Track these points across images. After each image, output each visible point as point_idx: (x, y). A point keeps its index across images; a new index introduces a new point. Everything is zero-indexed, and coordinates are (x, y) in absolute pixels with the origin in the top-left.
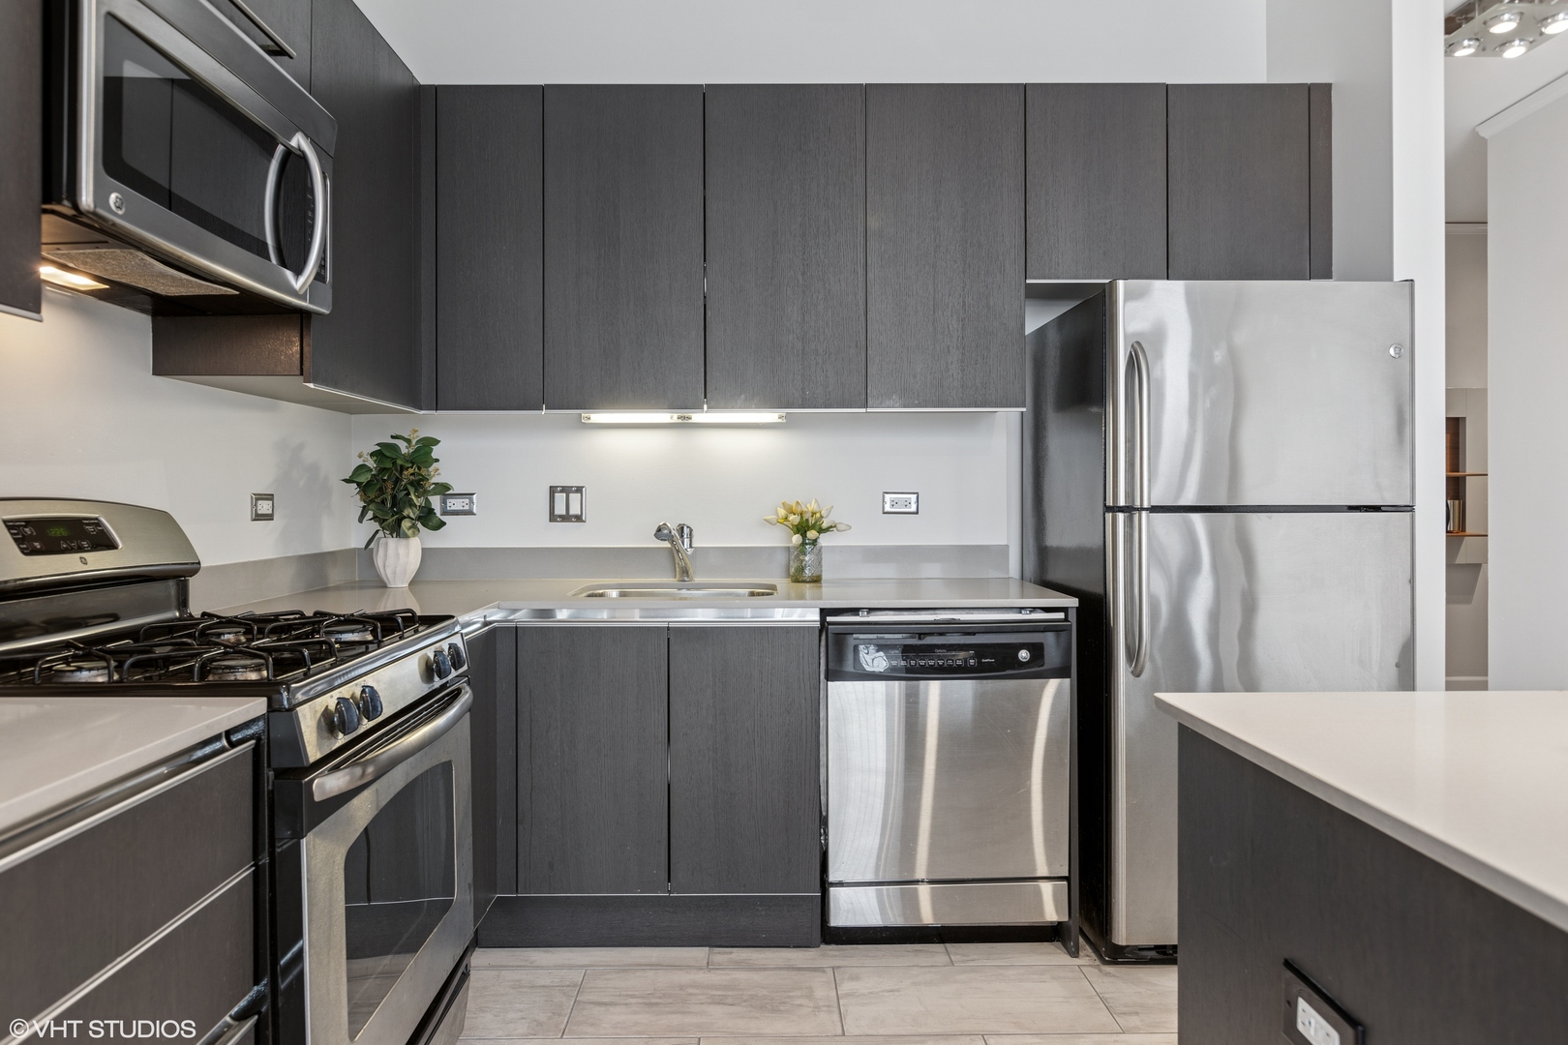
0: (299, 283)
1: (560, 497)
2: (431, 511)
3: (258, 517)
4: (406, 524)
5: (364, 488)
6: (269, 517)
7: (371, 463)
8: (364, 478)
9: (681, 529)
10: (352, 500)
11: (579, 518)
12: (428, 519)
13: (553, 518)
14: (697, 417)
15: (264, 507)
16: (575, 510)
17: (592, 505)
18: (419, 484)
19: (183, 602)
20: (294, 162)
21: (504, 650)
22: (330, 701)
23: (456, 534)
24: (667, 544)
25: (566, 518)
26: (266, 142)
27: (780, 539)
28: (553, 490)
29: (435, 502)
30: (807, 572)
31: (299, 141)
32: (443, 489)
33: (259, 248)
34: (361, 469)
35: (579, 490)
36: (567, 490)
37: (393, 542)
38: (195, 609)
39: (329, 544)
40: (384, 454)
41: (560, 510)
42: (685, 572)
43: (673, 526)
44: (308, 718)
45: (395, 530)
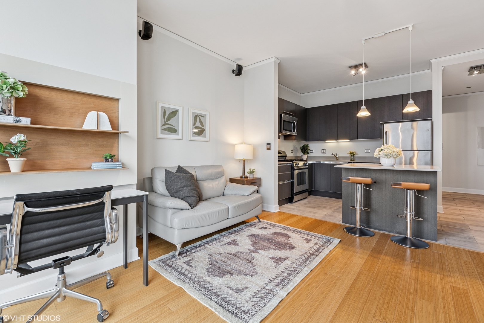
0: (294, 133)
1: (323, 151)
2: (308, 152)
3: (291, 152)
4: (305, 153)
5: (301, 150)
6: (292, 152)
7: (302, 147)
8: (301, 149)
9: (336, 154)
10: (300, 151)
11: (325, 153)
12: (308, 153)
13: (322, 153)
14: (339, 141)
15: (292, 151)
16: (324, 152)
17: (326, 151)
18: (307, 149)
19: (286, 159)
20: (294, 123)
21: (313, 165)
22: (296, 163)
23: (311, 155)
24: (334, 156)
25: (324, 153)
26: (292, 123)
27: (349, 155)
28: (322, 150)
29: (309, 151)
30: (352, 159)
31: (294, 122)
32: (309, 150)
33: (292, 131)
34: (301, 148)
35: (325, 150)
36: (324, 150)
37: (304, 155)
38: (287, 159)
39: (298, 155)
40: (303, 146)
41: (323, 152)
42: (337, 159)
43: (334, 153)
44: (294, 164)
45: (304, 154)
